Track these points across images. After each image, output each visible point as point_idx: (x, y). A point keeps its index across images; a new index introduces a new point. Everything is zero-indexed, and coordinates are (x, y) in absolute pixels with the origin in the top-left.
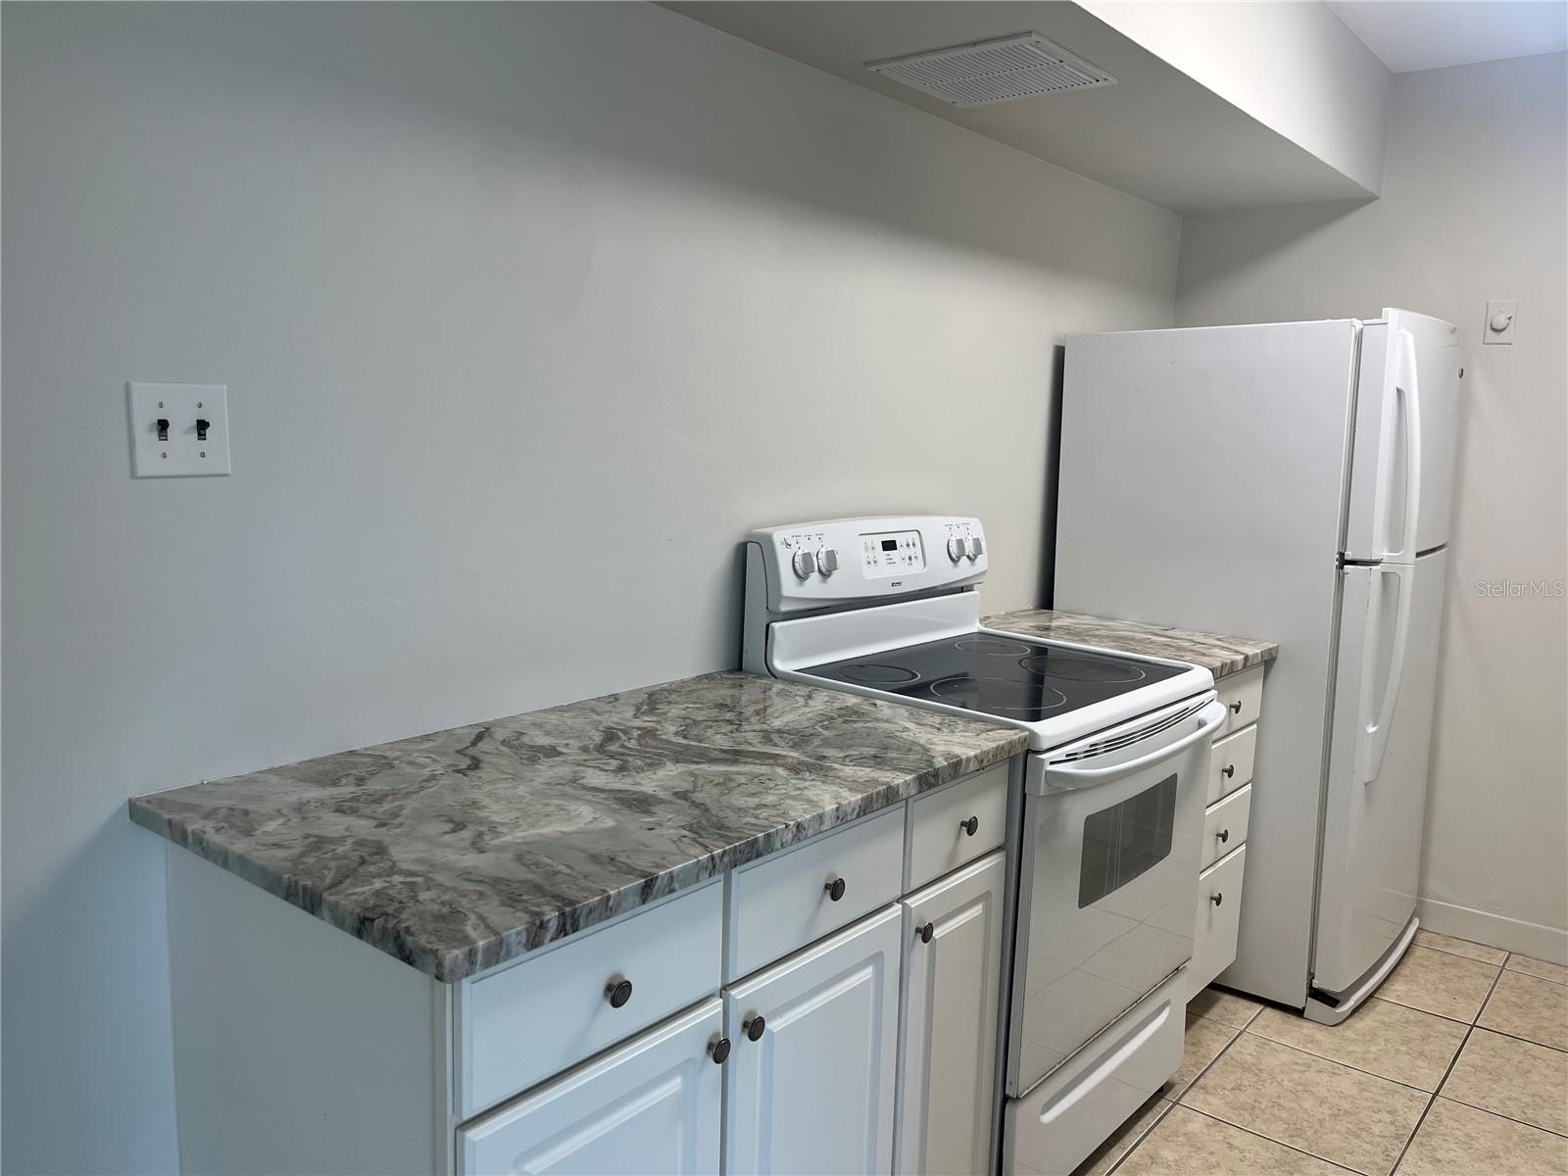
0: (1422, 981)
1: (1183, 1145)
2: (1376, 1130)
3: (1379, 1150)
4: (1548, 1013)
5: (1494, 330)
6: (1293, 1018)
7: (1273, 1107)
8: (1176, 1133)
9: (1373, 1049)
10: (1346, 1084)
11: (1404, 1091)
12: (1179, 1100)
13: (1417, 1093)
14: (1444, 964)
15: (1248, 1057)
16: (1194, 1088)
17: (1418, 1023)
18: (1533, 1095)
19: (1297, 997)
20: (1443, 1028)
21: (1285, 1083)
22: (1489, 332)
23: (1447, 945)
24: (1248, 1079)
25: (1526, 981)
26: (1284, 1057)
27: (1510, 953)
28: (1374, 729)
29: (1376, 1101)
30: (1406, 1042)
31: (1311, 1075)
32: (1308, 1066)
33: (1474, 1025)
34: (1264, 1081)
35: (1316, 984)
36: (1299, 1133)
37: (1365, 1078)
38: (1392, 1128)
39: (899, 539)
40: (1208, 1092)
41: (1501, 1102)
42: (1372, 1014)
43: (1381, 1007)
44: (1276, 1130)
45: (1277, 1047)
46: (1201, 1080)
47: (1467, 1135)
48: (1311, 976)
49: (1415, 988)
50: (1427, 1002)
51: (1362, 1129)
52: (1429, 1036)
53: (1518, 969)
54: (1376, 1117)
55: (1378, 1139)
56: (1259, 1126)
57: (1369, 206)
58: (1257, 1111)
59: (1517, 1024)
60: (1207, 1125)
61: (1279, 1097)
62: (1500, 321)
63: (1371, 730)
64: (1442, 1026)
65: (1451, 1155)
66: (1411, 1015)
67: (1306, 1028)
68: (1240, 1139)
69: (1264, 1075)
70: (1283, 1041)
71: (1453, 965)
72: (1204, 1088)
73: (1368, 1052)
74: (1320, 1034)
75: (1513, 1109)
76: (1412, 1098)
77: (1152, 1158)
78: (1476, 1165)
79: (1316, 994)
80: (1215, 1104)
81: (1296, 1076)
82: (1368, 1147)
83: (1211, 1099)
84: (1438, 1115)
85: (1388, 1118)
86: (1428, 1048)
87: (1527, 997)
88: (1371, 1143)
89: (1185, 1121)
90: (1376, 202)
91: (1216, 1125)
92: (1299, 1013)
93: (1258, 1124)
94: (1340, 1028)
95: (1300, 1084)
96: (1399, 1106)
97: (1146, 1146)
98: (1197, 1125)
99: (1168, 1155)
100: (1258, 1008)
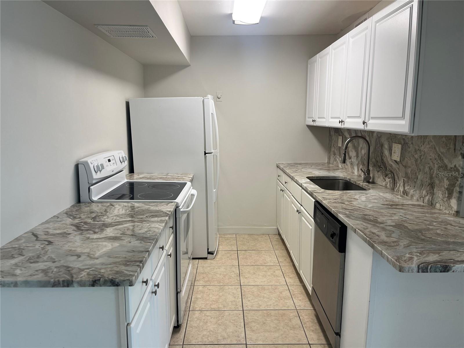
0: (224, 245)
1: (201, 293)
2: (233, 276)
3: (236, 280)
4: (248, 244)
5: (218, 98)
6: (205, 260)
7: (212, 279)
8: (197, 292)
9: (223, 261)
10: (222, 269)
11: (233, 267)
12: (194, 285)
13: (236, 267)
14: (226, 240)
15: (202, 271)
16: (195, 281)
17: (228, 253)
18: (254, 260)
19: (205, 255)
20: (233, 253)
21: (212, 273)
22: (217, 99)
23: (224, 236)
24: (204, 275)
25: (241, 239)
26: (209, 268)
27: (236, 234)
28: (215, 190)
29: (230, 271)
30: (228, 257)
31: (215, 270)
32: (214, 268)
33: (237, 250)
34: (208, 274)
35: (209, 250)
36: (220, 282)
37: (225, 267)
38: (235, 275)
39: (111, 158)
40: (199, 281)
41: (250, 263)
42: (219, 254)
43: (220, 252)
44: (216, 283)
45: (206, 267)
46: (196, 279)
47: (248, 271)
48: (208, 249)
49: (223, 246)
50: (227, 249)
51: (231, 277)
52: (231, 255)
53: (239, 237)
54: (232, 274)
55: (234, 278)
56: (212, 284)
57: (188, 67)
58: (210, 281)
59: (245, 248)
60: (203, 288)
61: (212, 277)
62: (219, 96)
63: (214, 190)
64: (232, 252)
65: (248, 276)
66: (226, 252)
67: (208, 261)
68: (210, 288)
69: (207, 273)
70: (206, 265)
71: (227, 240)
72: (197, 280)
73: (222, 262)
74: (212, 261)
75: (253, 264)
76: (235, 268)
77: (196, 298)
78: (253, 276)
79: (209, 253)
80: (202, 283)
81: (213, 271)
82: (233, 280)
83: (200, 282)
84: (241, 269)
85: (233, 273)
86: (232, 257)
87: (243, 242)
88: (234, 279)
89: (198, 288)
90: (190, 67)
91: (204, 287)
92: (206, 258)
93: (212, 283)
94: (215, 259)
95: (214, 273)
96: (234, 270)
97: (194, 296)
98: (201, 288)
99: (199, 296)
100: (198, 260)
